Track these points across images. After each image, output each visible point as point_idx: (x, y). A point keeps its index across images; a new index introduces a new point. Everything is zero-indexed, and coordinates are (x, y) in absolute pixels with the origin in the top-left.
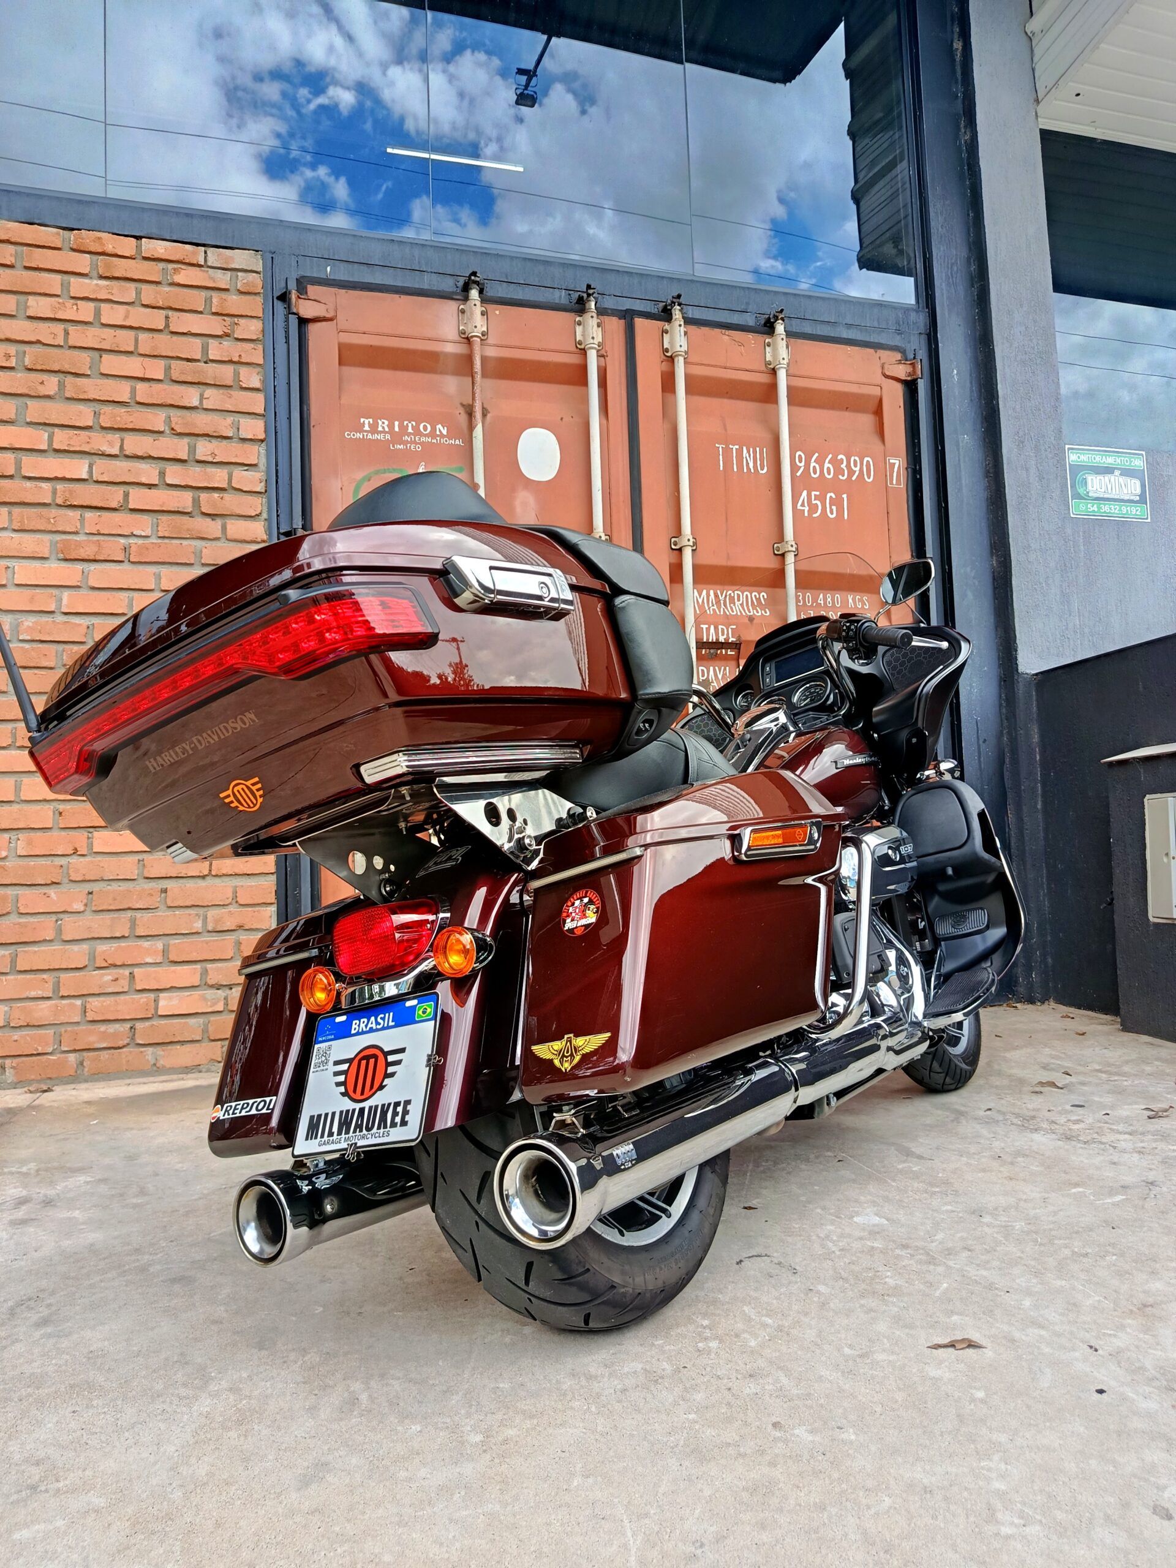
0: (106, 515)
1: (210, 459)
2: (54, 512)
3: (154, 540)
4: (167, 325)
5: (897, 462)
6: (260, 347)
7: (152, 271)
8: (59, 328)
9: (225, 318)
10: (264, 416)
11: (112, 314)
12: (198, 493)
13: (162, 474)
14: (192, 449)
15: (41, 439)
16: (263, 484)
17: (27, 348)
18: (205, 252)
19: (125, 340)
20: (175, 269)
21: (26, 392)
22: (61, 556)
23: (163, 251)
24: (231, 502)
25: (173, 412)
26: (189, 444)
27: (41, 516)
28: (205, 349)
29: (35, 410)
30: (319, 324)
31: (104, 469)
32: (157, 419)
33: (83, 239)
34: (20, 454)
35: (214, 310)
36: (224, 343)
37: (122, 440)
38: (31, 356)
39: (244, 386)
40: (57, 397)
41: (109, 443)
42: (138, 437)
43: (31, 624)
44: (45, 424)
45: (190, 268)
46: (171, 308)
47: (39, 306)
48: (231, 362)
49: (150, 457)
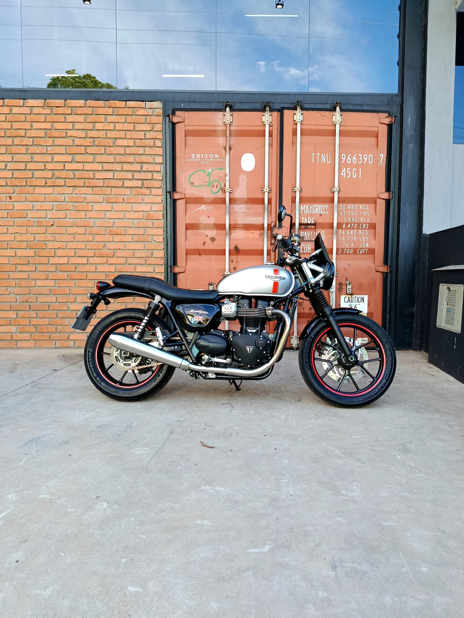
0: (118, 189)
1: (147, 170)
2: (104, 188)
3: (131, 196)
4: (134, 128)
5: (383, 156)
6: (161, 133)
7: (129, 111)
8: (104, 132)
9: (151, 124)
10: (162, 155)
11: (118, 126)
12: (143, 181)
13: (133, 175)
14: (141, 167)
15: (99, 167)
16: (162, 177)
17: (96, 140)
18: (145, 103)
19: (122, 134)
20: (136, 110)
21: (96, 153)
22: (106, 202)
23: (133, 105)
24: (153, 183)
25: (136, 156)
26: (141, 166)
27: (101, 190)
28: (145, 135)
29: (99, 158)
30: (179, 124)
31: (118, 175)
32: (131, 159)
33: (110, 103)
34: (94, 172)
35: (148, 122)
36: (151, 133)
37: (122, 166)
38: (97, 142)
39: (157, 146)
40: (104, 154)
41: (118, 167)
42: (126, 165)
43: (99, 222)
44: (101, 162)
45: (141, 109)
46: (135, 123)
47: (98, 126)
48: (153, 138)
49: (130, 170)
